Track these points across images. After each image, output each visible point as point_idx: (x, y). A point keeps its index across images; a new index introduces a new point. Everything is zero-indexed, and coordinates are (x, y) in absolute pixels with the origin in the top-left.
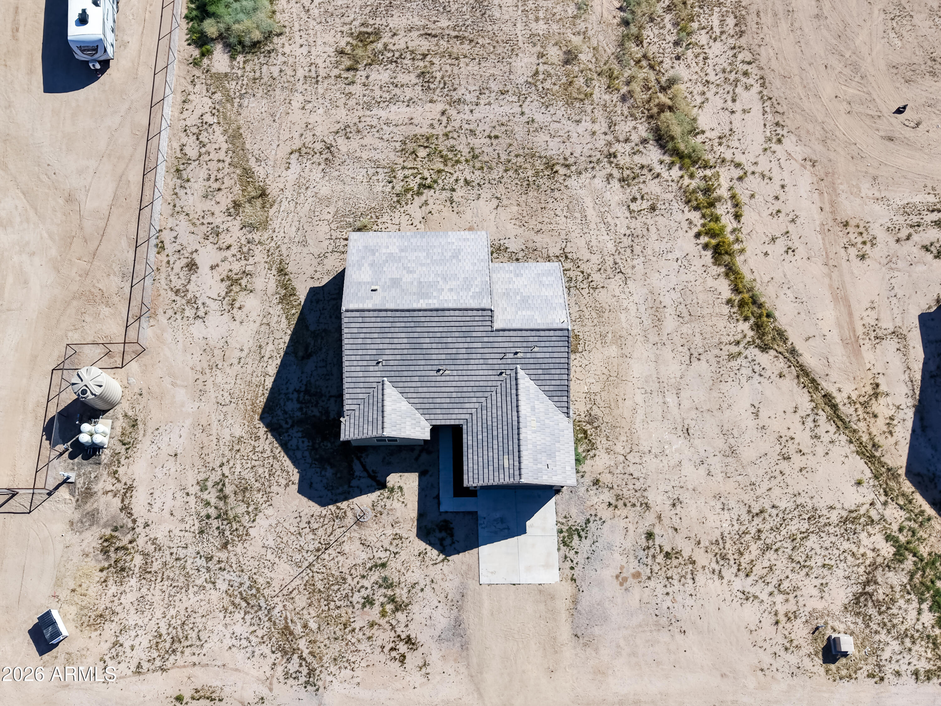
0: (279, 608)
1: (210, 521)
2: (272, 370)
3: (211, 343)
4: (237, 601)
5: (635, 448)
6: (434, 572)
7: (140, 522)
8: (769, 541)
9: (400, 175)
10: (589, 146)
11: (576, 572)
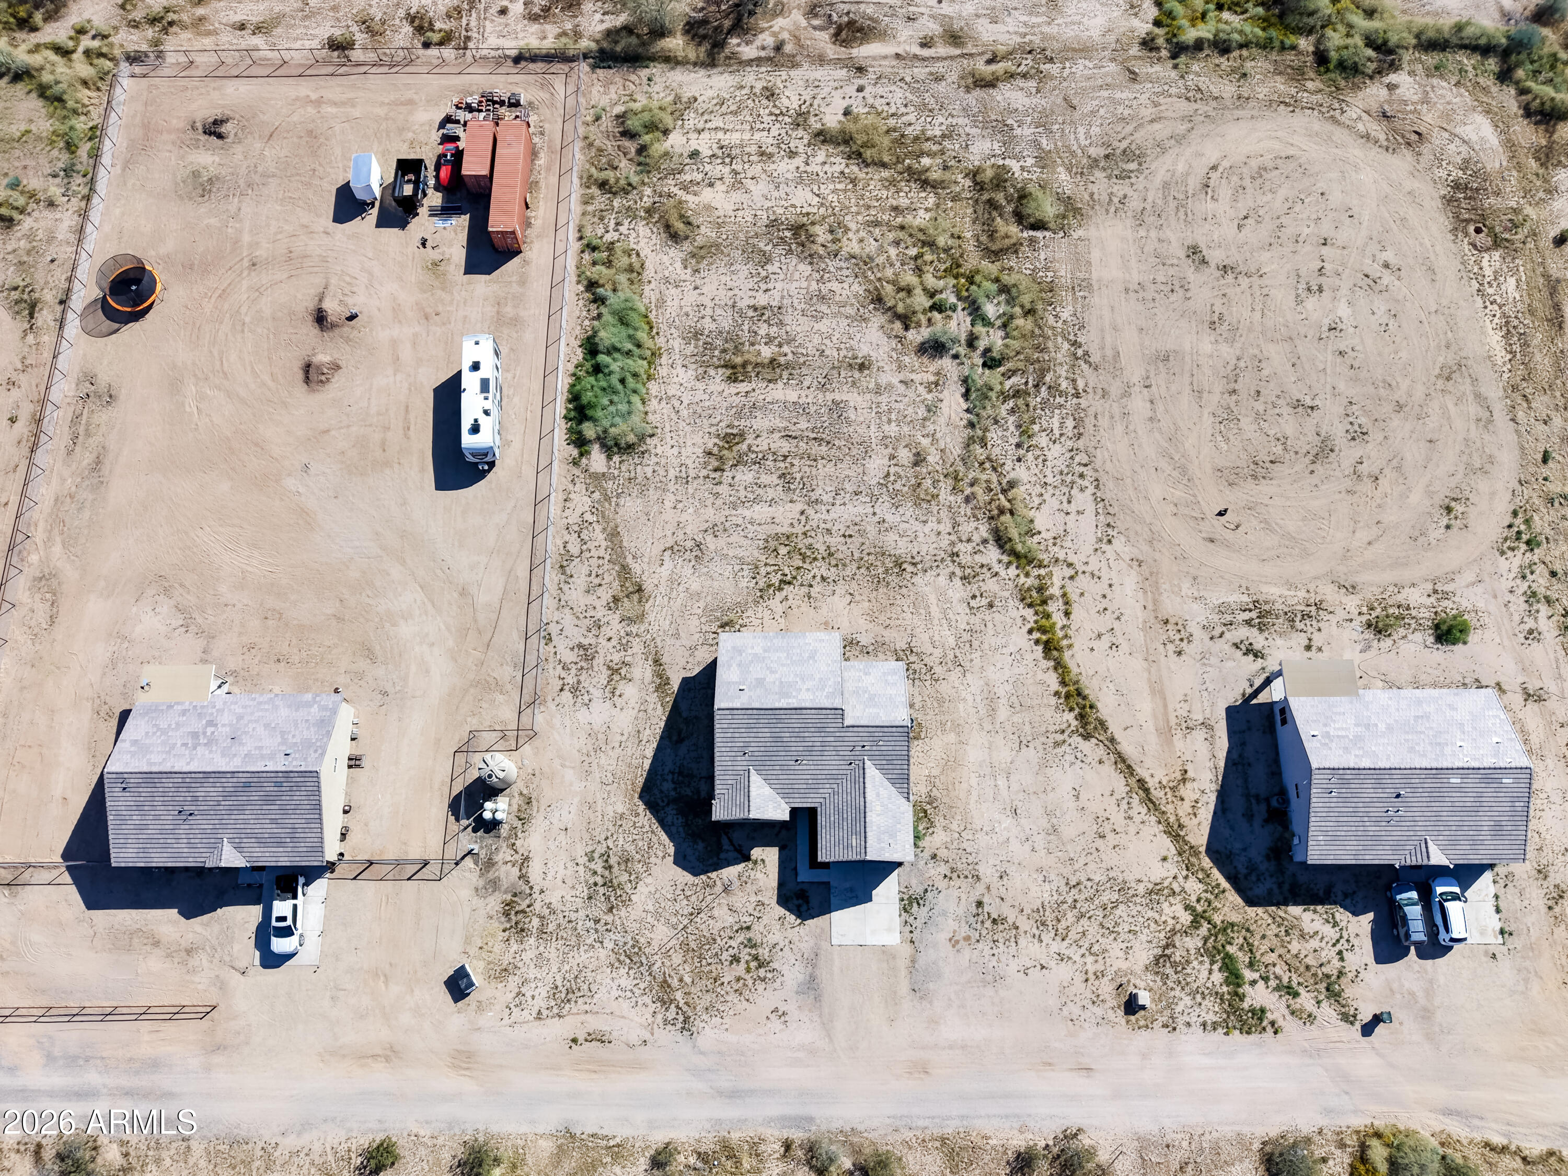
0: (659, 964)
1: (597, 888)
2: (650, 752)
3: (595, 728)
4: (622, 958)
5: (969, 826)
6: (792, 934)
7: (536, 889)
8: (1083, 910)
9: (763, 571)
10: (935, 545)
11: (915, 935)
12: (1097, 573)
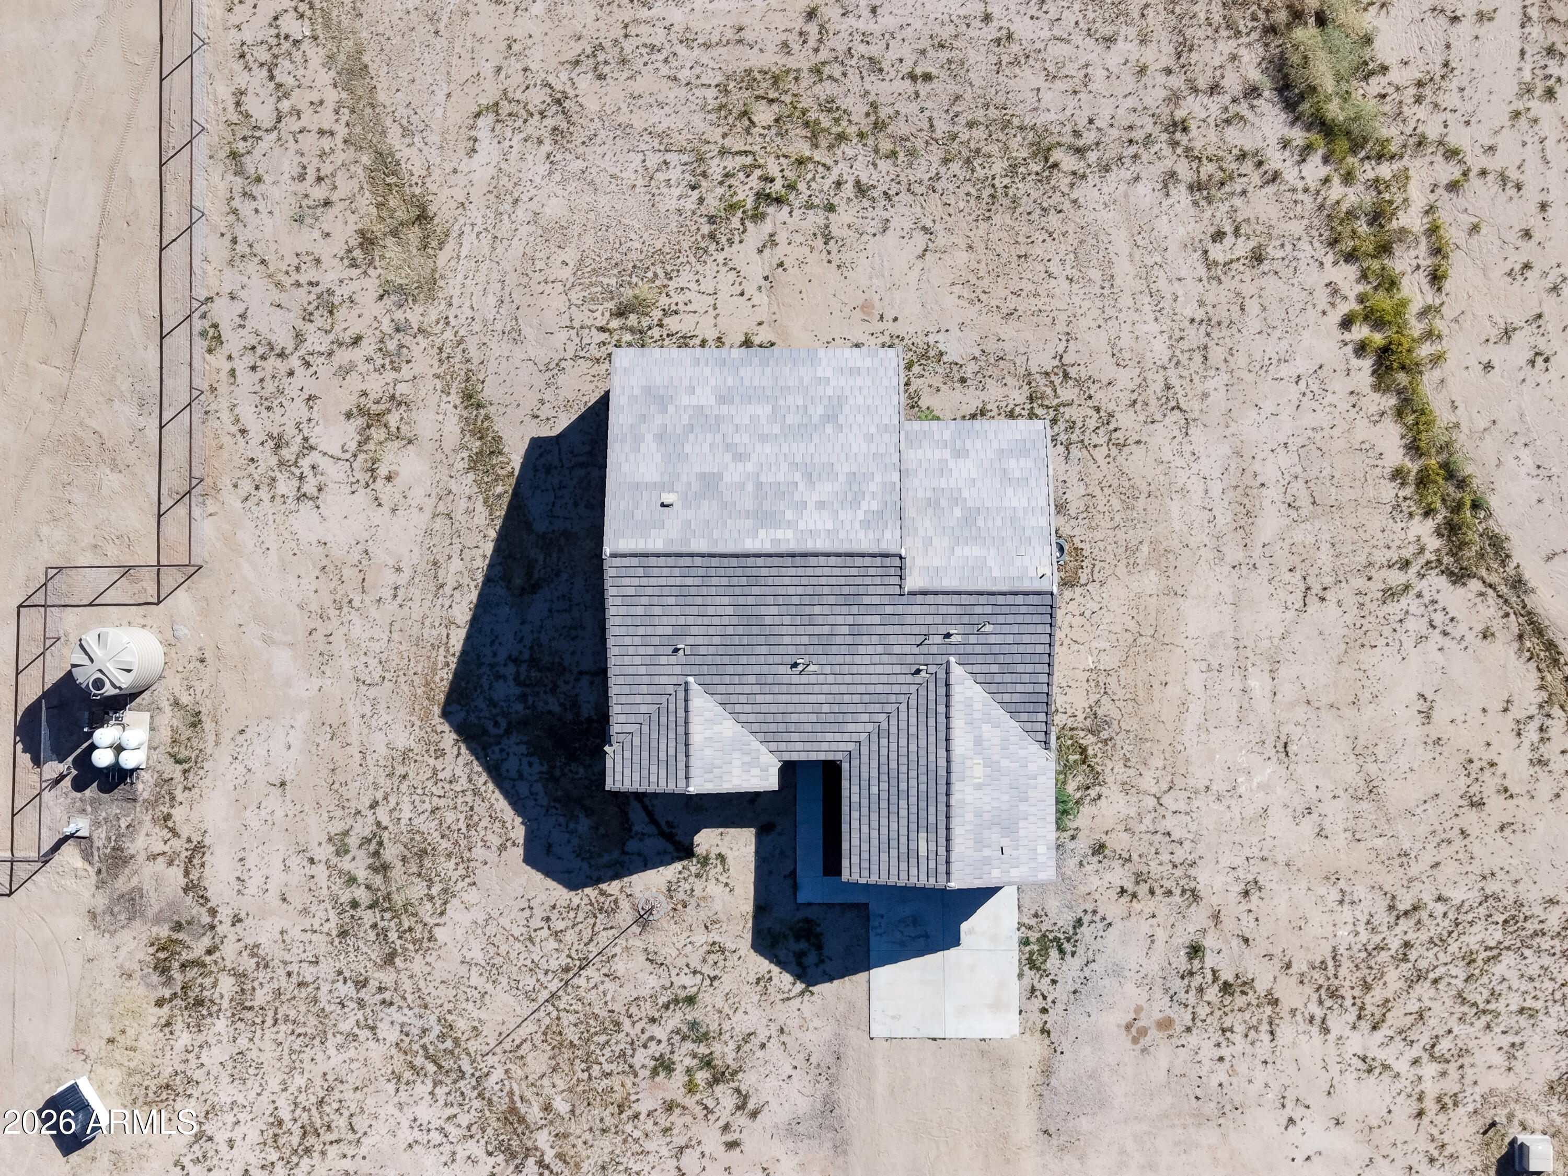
0: (498, 1074)
1: (359, 913)
2: (462, 613)
3: (337, 552)
4: (419, 1061)
5: (1178, 780)
6: (786, 1013)
7: (224, 914)
8: (1423, 964)
10: (1131, 102)
11: (1051, 1018)
12: (1513, 174)
